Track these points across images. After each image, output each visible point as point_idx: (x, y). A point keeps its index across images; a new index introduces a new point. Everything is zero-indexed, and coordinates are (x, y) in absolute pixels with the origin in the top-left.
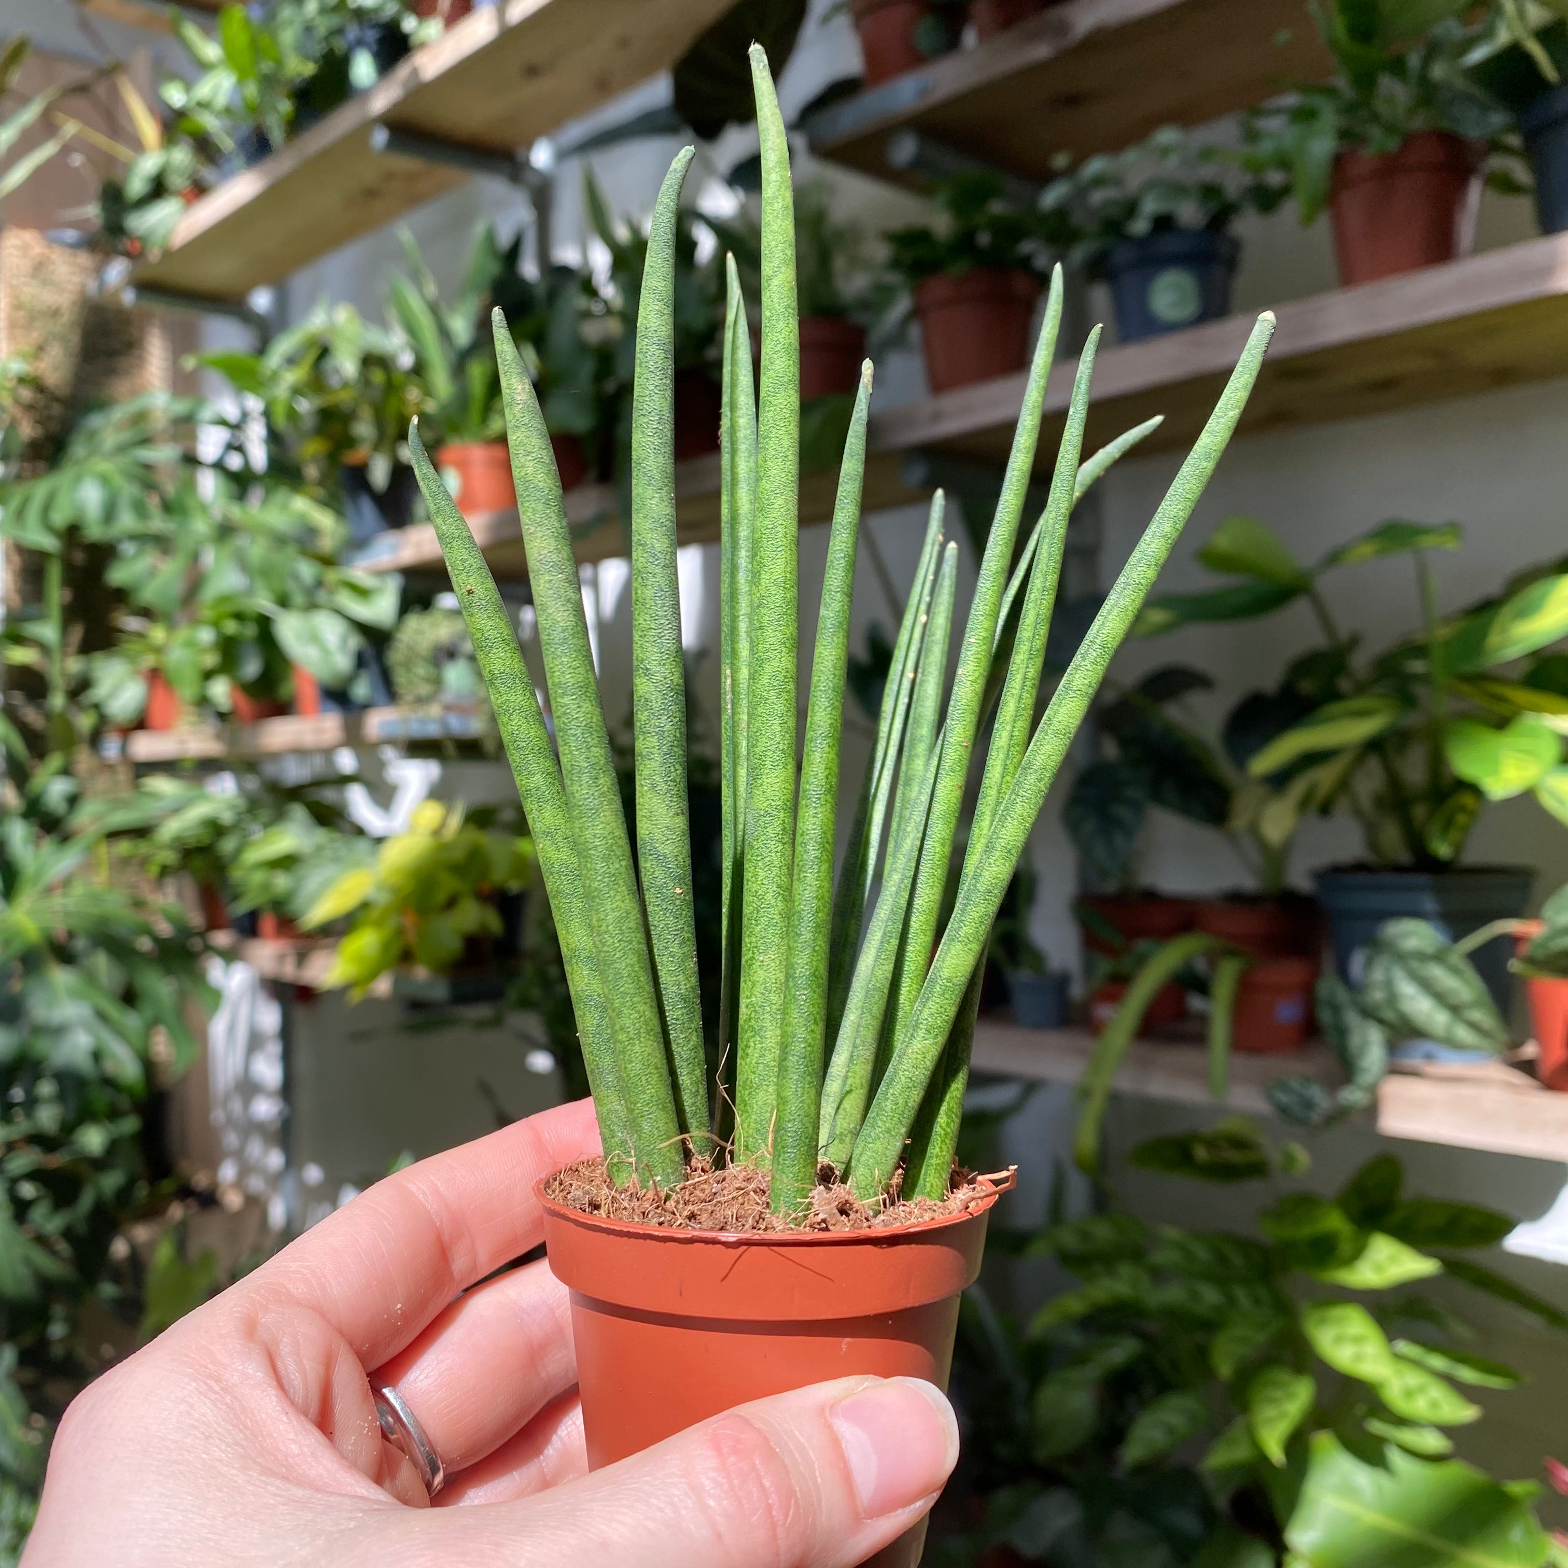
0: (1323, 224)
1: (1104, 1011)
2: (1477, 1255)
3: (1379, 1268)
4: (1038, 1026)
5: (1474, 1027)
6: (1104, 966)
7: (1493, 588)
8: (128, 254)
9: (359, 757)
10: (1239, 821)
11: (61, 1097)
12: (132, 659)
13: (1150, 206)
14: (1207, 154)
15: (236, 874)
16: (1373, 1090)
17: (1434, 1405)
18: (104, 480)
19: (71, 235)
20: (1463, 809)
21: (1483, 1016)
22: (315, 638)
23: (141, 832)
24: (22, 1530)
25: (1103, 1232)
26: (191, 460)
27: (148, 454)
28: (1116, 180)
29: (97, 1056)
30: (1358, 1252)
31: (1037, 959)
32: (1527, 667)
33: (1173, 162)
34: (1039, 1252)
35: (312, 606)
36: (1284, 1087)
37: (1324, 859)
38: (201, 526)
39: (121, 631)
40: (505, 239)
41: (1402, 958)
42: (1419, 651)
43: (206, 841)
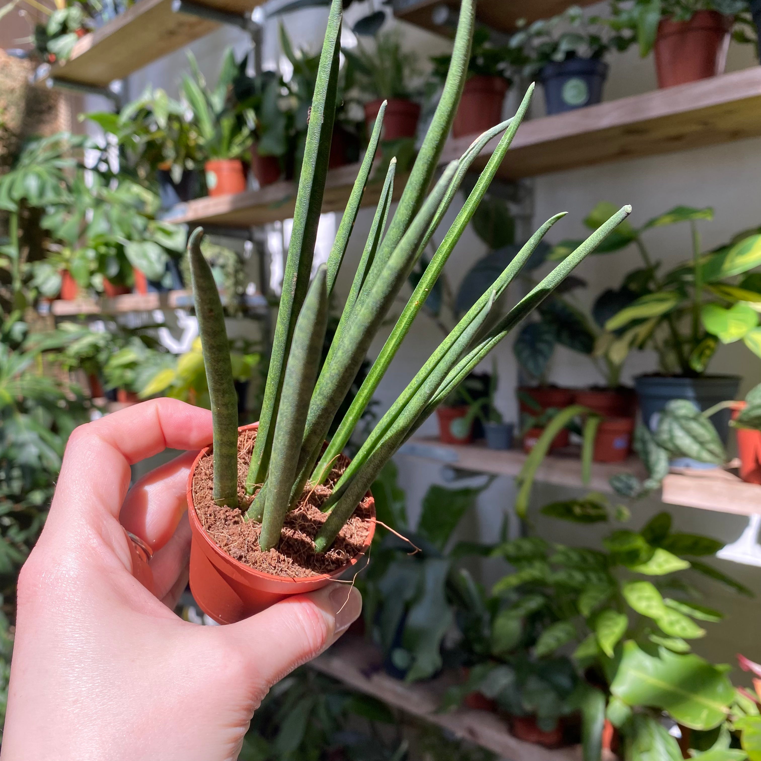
0: (651, 57)
1: (531, 442)
2: (705, 560)
3: (660, 565)
4: (498, 448)
5: (711, 452)
6: (531, 421)
7: (725, 240)
8: (49, 62)
9: (165, 314)
10: (599, 352)
11: (23, 476)
12: (54, 265)
13: (564, 46)
14: (594, 20)
15: (107, 371)
16: (661, 481)
17: (684, 629)
18: (39, 176)
19: (19, 51)
20: (708, 347)
21: (716, 447)
22: (145, 256)
23: (59, 350)
24: (7, 681)
25: (527, 546)
26: (81, 166)
27: (60, 163)
28: (547, 33)
29: (40, 457)
30: (650, 558)
31: (499, 417)
32: (741, 279)
33: (577, 24)
34: (497, 555)
35: (144, 240)
36: (618, 479)
37: (639, 370)
38: (87, 199)
39: (48, 251)
40: (239, 58)
41: (677, 418)
42: (690, 270)
43: (91, 354)
